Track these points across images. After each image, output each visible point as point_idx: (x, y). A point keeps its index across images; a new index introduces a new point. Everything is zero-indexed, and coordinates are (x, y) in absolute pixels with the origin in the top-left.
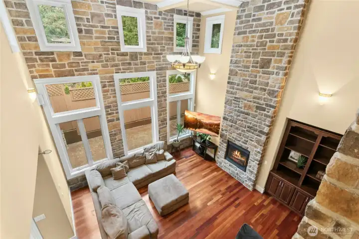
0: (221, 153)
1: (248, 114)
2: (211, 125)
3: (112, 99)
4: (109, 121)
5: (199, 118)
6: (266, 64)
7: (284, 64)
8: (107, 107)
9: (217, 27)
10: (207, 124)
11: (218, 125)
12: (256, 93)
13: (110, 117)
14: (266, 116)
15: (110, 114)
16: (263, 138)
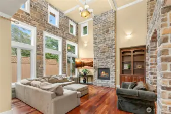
0: (96, 77)
1: (105, 52)
2: (89, 63)
3: (41, 42)
4: (37, 54)
5: (82, 61)
6: (107, 31)
7: (114, 29)
8: (38, 46)
9: (85, 28)
10: (87, 63)
11: (92, 62)
12: (106, 42)
13: (38, 52)
14: (112, 49)
15: (39, 50)
16: (114, 58)
